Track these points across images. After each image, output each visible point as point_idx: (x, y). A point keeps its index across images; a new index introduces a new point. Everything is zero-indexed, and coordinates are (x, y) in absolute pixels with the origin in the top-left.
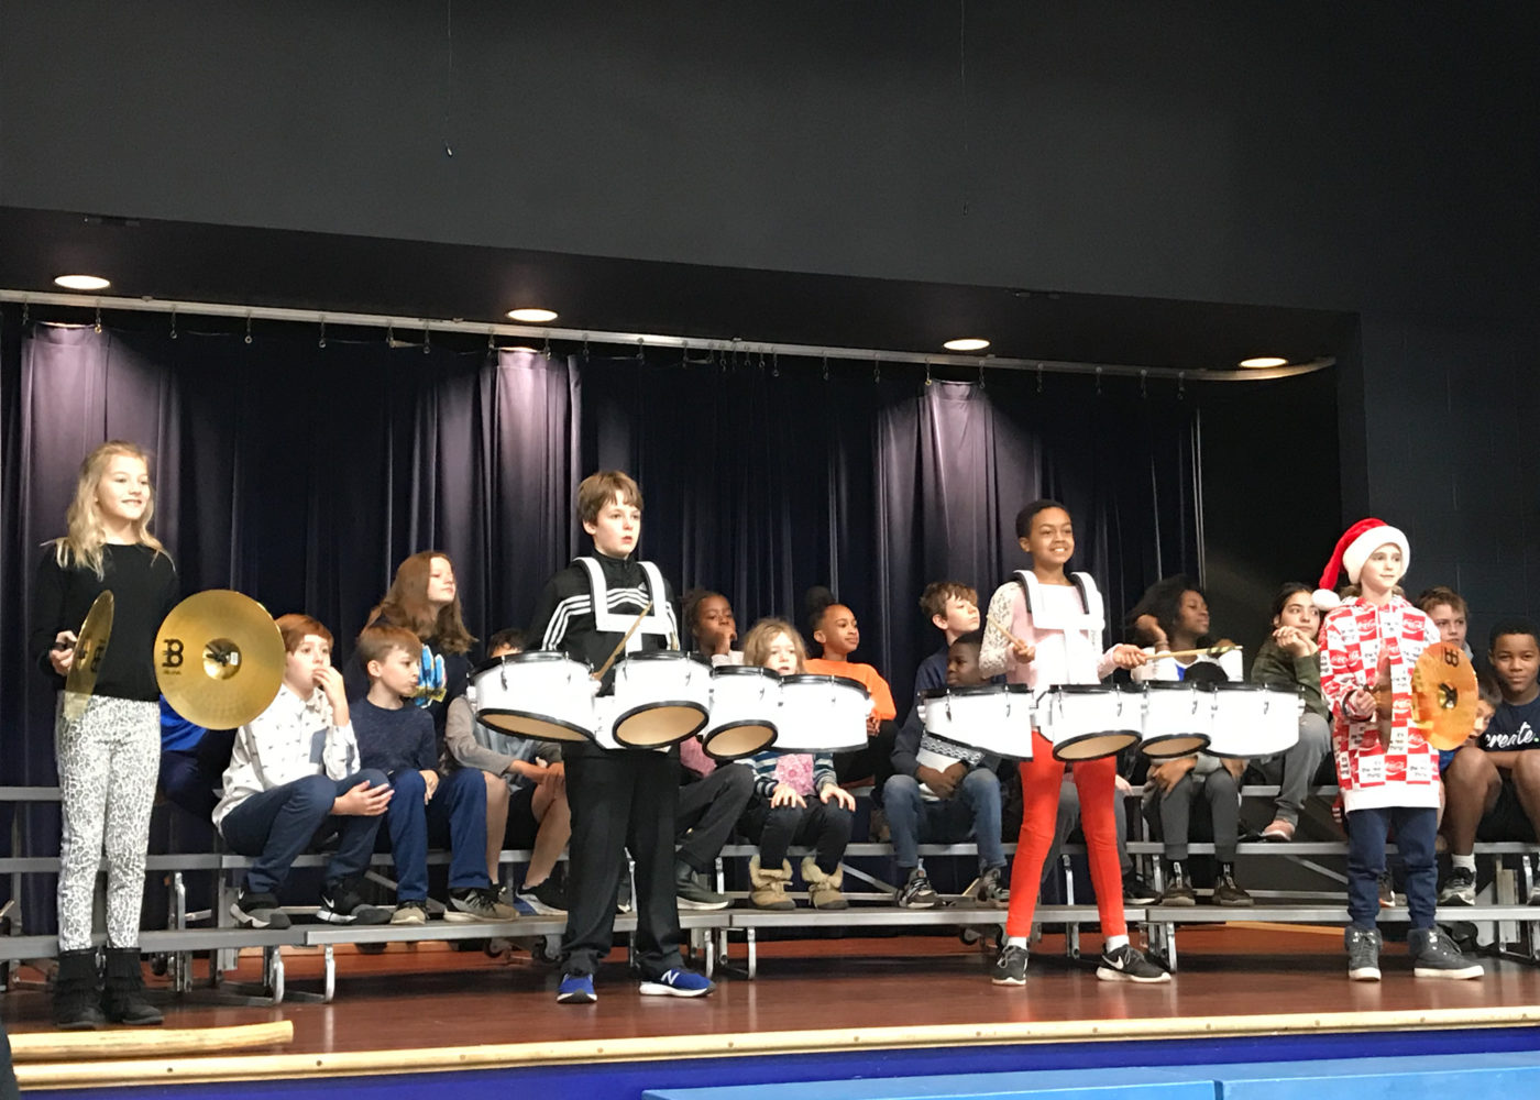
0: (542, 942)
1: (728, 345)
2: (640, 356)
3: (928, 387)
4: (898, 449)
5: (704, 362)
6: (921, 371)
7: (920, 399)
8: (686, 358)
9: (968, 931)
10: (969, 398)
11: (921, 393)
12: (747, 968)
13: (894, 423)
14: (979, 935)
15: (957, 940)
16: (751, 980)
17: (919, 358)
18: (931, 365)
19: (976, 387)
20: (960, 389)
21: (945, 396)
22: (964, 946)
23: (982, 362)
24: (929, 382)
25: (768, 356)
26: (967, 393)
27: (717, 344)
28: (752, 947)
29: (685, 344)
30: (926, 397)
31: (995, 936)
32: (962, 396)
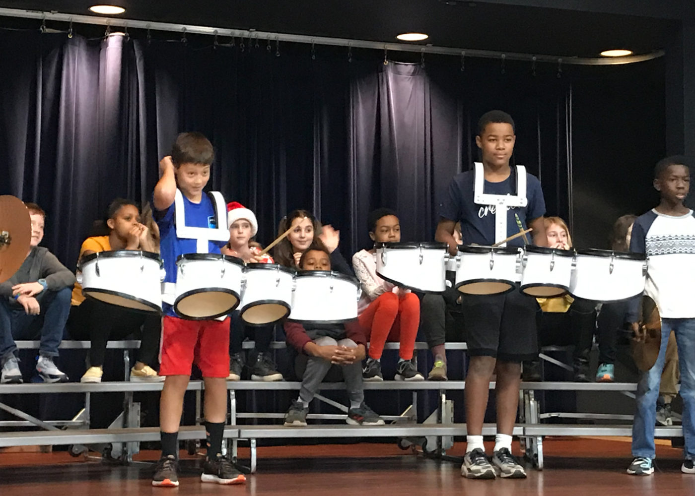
0: (109, 447)
1: (246, 34)
2: (184, 40)
3: (386, 66)
4: (364, 108)
5: (228, 45)
6: (380, 55)
7: (379, 74)
8: (216, 43)
9: (404, 441)
10: (413, 74)
11: (379, 70)
12: (250, 465)
13: (361, 91)
14: (410, 443)
15: (396, 446)
16: (253, 474)
17: (379, 46)
18: (388, 50)
19: (419, 66)
20: (407, 68)
21: (397, 73)
22: (401, 450)
23: (423, 49)
24: (386, 63)
25: (273, 42)
26: (412, 71)
27: (237, 33)
28: (254, 451)
29: (216, 32)
30: (384, 73)
31: (422, 444)
32: (409, 73)
